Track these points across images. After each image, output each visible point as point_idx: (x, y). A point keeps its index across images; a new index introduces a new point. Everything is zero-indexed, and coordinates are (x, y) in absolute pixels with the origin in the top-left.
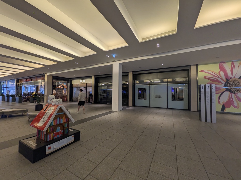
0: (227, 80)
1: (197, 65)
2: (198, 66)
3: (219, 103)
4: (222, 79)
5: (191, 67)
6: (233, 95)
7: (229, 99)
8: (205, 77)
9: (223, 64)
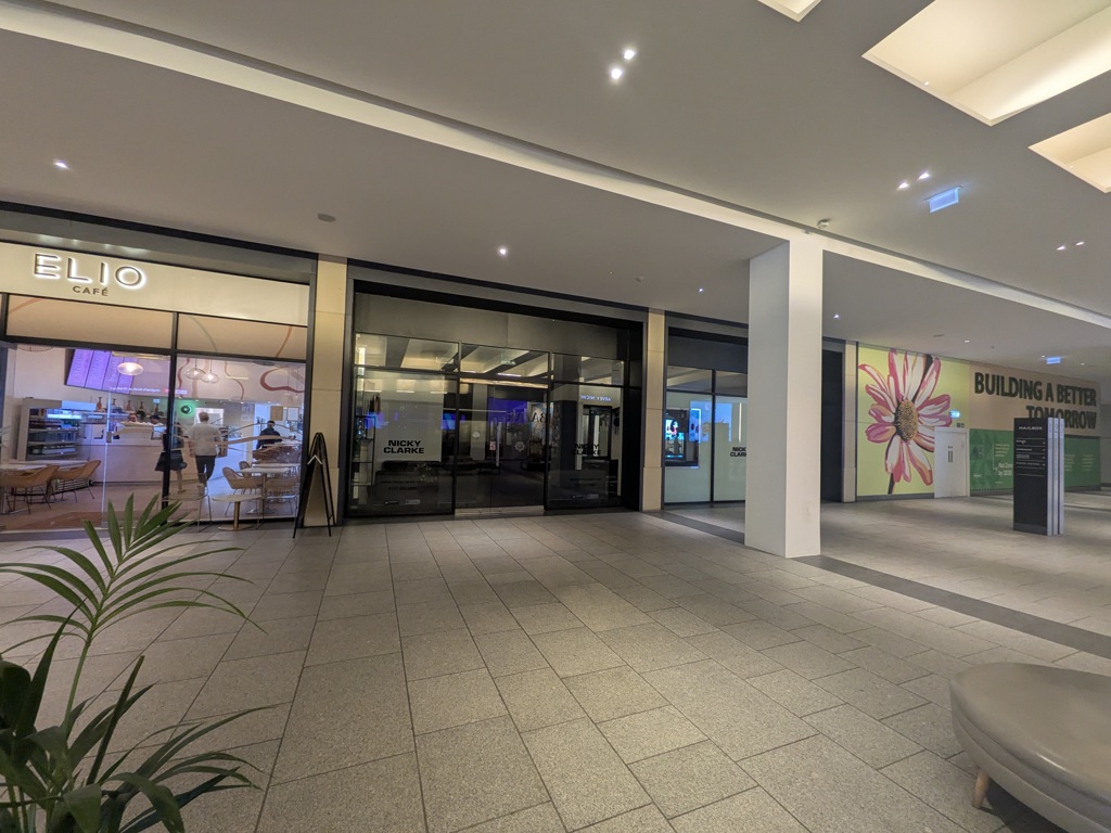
0: (899, 403)
1: (857, 344)
2: (860, 349)
3: (887, 470)
4: (891, 398)
5: (847, 346)
6: (904, 444)
7: (900, 458)
8: (867, 388)
9: (895, 356)
